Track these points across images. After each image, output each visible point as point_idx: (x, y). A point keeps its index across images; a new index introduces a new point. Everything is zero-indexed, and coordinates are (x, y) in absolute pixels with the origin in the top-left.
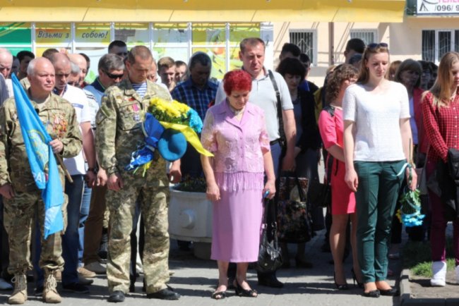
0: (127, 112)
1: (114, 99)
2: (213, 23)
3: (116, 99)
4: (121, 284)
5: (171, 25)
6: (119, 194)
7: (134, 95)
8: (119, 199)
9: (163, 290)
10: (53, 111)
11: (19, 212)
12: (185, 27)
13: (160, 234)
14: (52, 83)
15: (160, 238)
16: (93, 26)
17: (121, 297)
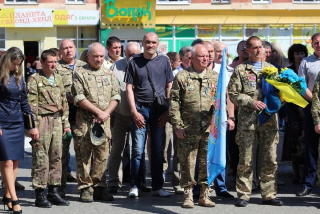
0: (247, 81)
1: (239, 72)
2: (305, 24)
3: (240, 72)
4: (244, 195)
5: (278, 26)
6: (243, 135)
7: (253, 69)
8: (243, 138)
9: (273, 199)
10: (210, 79)
11: (190, 147)
12: (289, 27)
13: (271, 162)
14: (207, 61)
15: (271, 165)
16: (231, 27)
17: (244, 203)
